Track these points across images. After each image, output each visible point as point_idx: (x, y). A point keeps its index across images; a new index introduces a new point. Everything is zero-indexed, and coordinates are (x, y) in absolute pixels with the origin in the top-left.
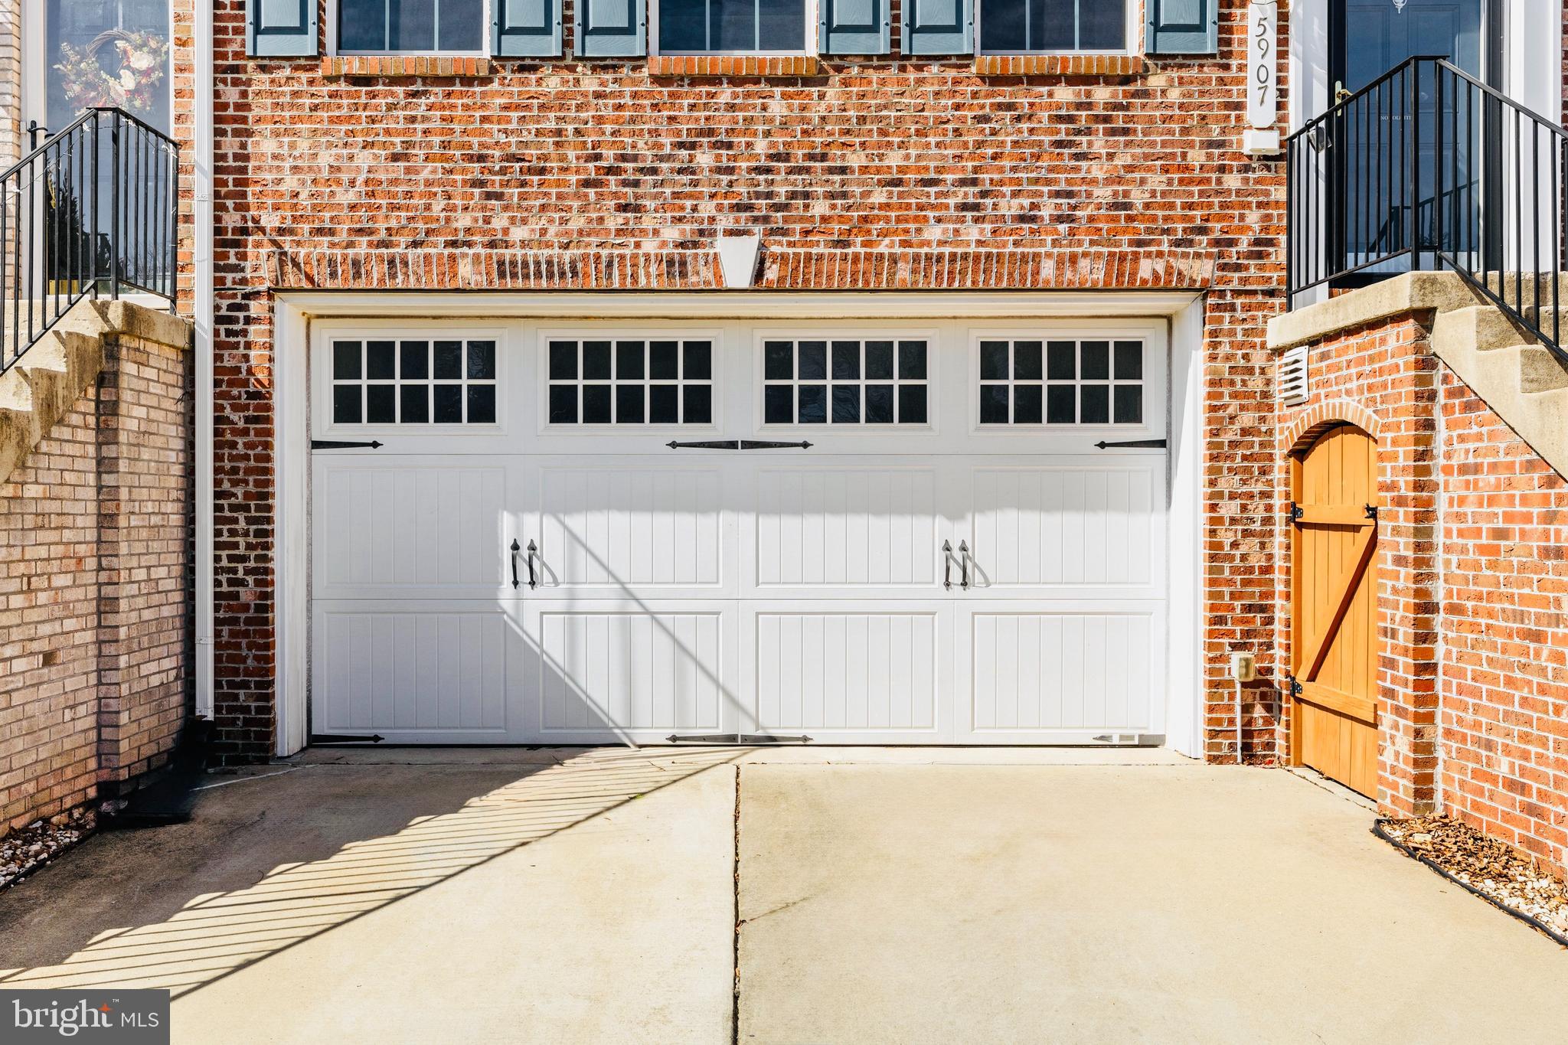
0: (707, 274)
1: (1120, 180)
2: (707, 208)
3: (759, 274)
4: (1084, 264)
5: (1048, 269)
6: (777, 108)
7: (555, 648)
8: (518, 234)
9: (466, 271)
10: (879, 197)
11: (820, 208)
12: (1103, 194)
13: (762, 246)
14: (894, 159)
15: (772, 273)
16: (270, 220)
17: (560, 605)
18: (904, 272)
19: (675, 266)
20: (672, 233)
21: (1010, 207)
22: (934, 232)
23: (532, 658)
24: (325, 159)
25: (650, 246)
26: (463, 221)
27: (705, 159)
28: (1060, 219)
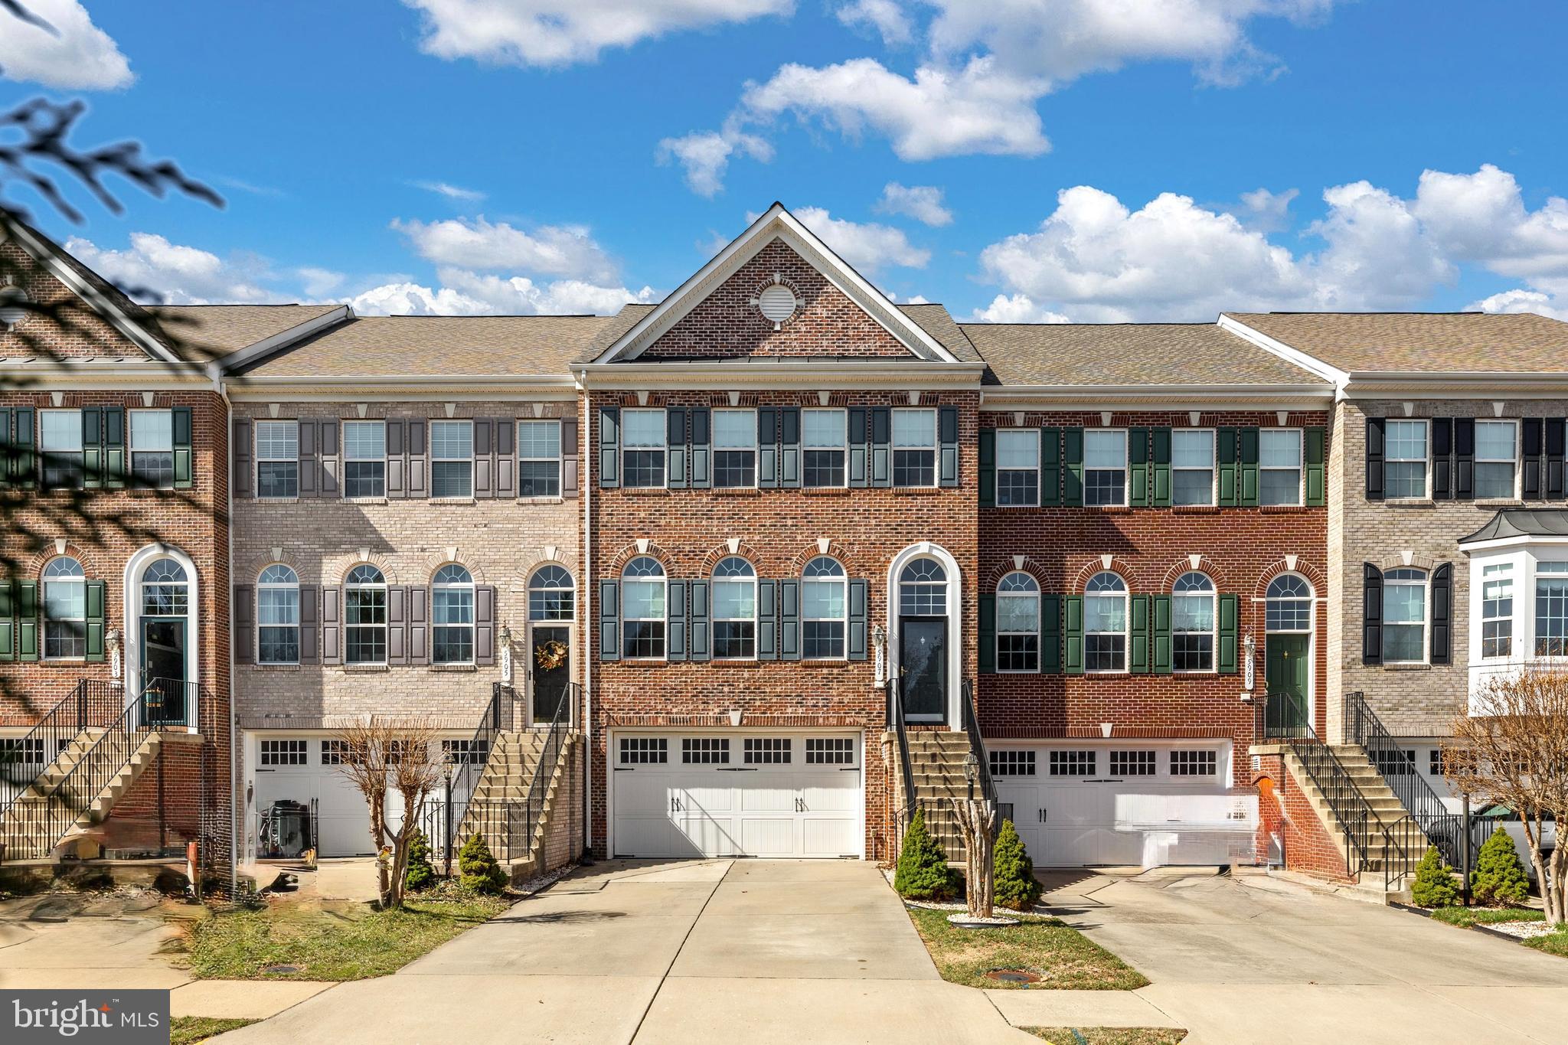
0: (727, 722)
1: (841, 695)
2: (727, 703)
3: (741, 722)
4: (831, 719)
5: (821, 720)
6: (746, 675)
7: (683, 829)
8: (675, 710)
9: (660, 720)
10: (774, 700)
11: (758, 703)
12: (836, 699)
13: (742, 714)
14: (778, 689)
15: (745, 722)
16: (606, 706)
17: (684, 817)
18: (781, 721)
19: (718, 720)
20: (717, 710)
21: (811, 703)
22: (789, 710)
23: (677, 832)
24: (621, 689)
25: (711, 714)
26: (659, 707)
27: (726, 689)
28: (824, 706)
